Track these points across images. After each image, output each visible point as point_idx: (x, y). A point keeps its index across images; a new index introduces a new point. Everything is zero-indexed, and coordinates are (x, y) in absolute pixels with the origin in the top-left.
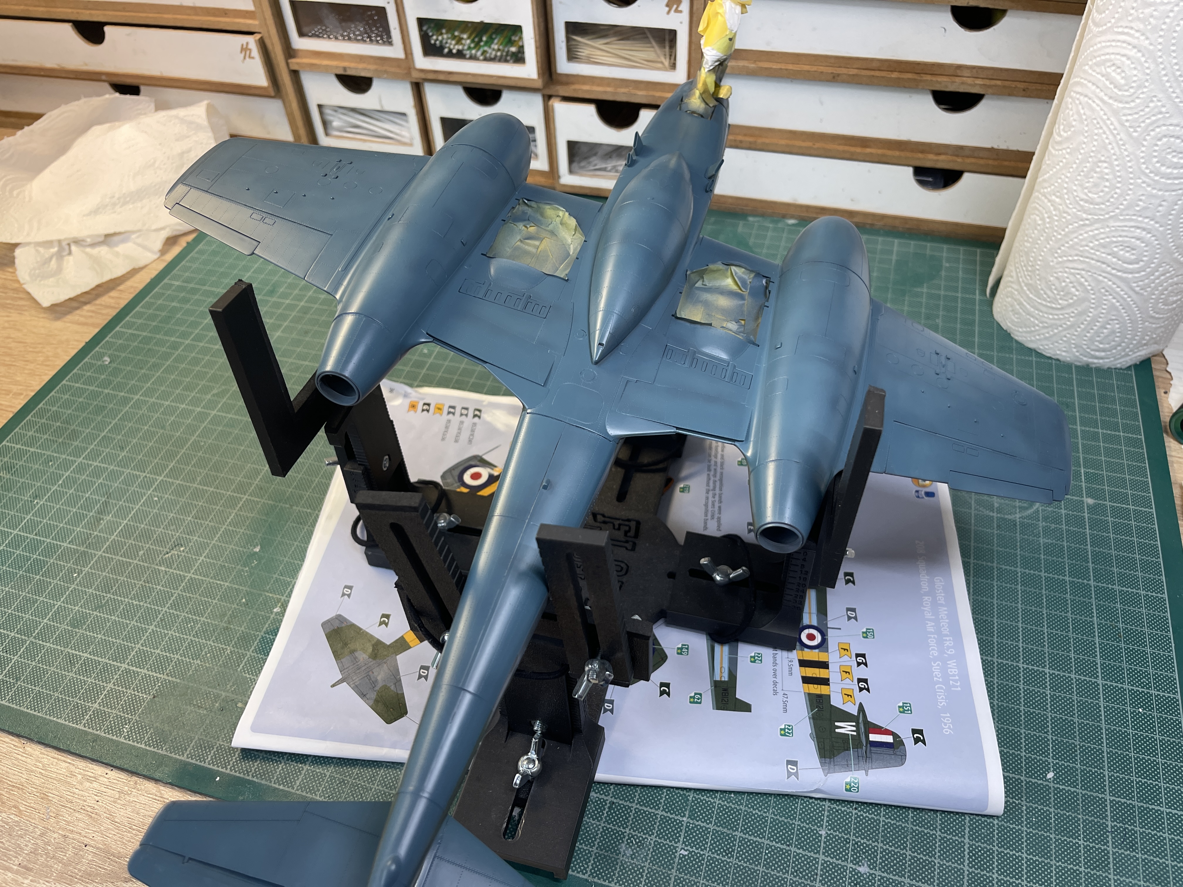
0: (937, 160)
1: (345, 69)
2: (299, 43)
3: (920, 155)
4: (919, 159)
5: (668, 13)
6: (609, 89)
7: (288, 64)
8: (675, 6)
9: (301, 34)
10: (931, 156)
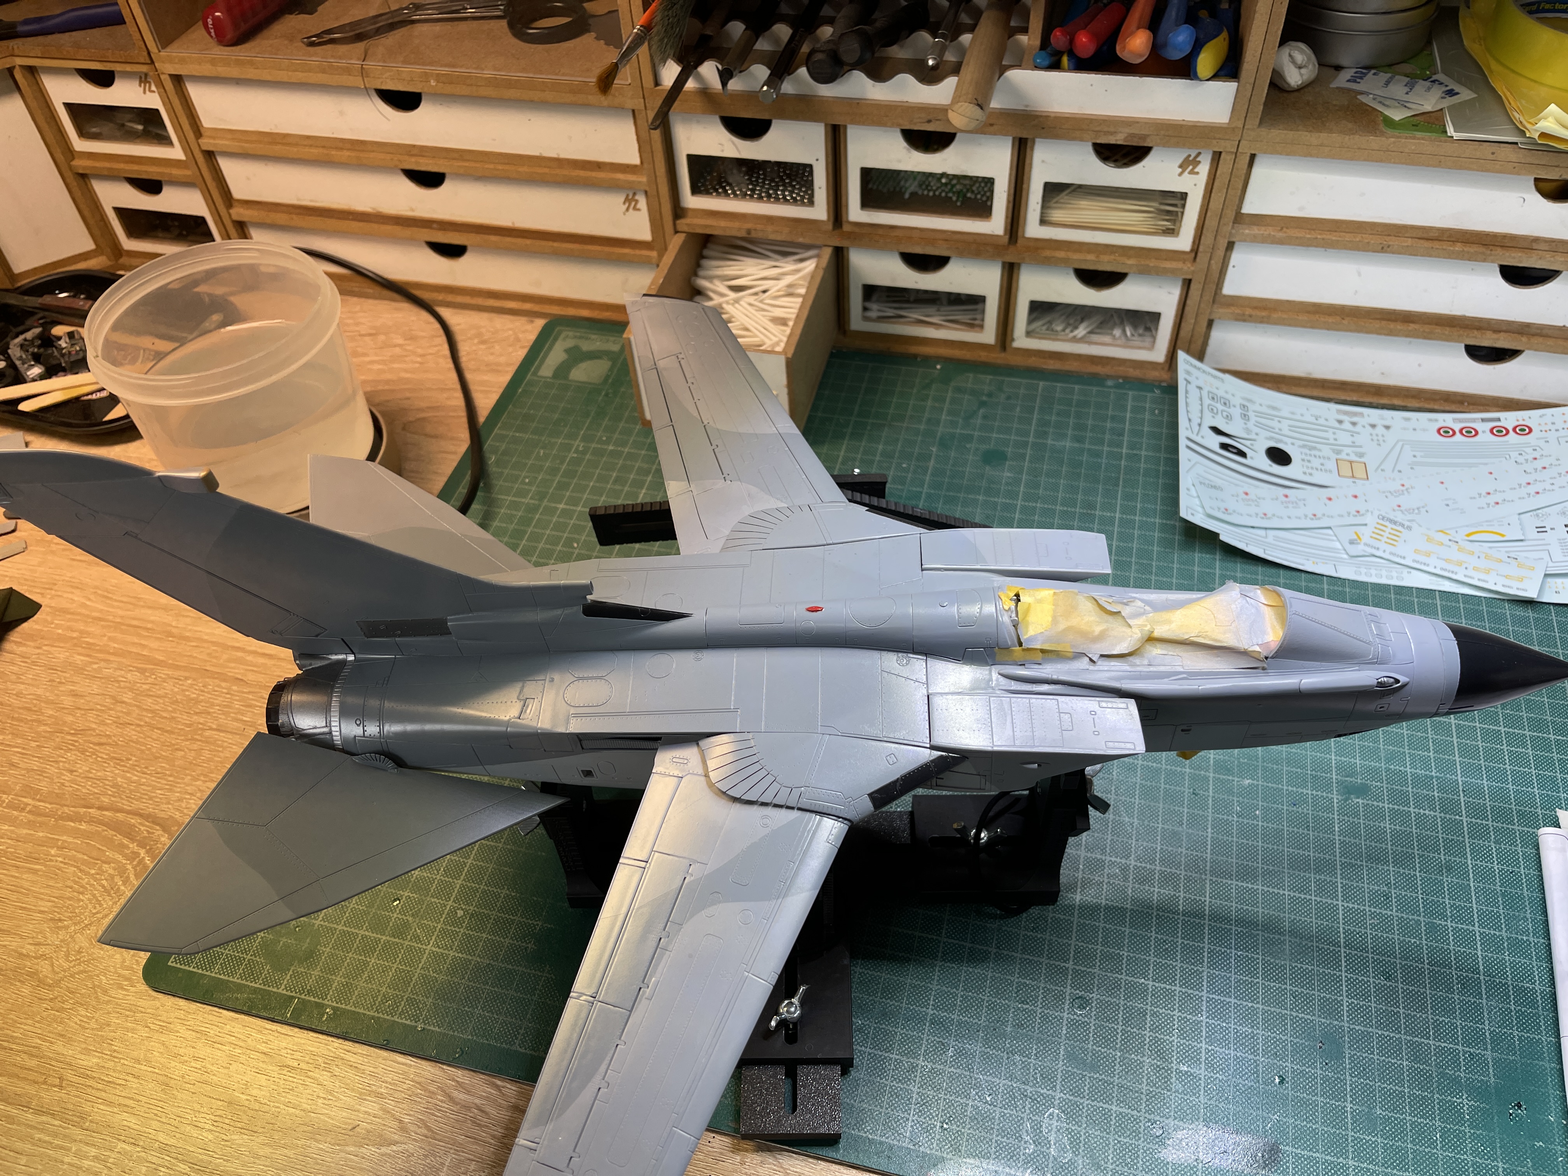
0: (1494, 340)
1: (749, 232)
2: (692, 201)
3: (1474, 333)
4: (1473, 337)
5: (1180, 174)
6: (1089, 256)
7: (675, 225)
8: (1191, 167)
9: (696, 190)
10: (1487, 334)
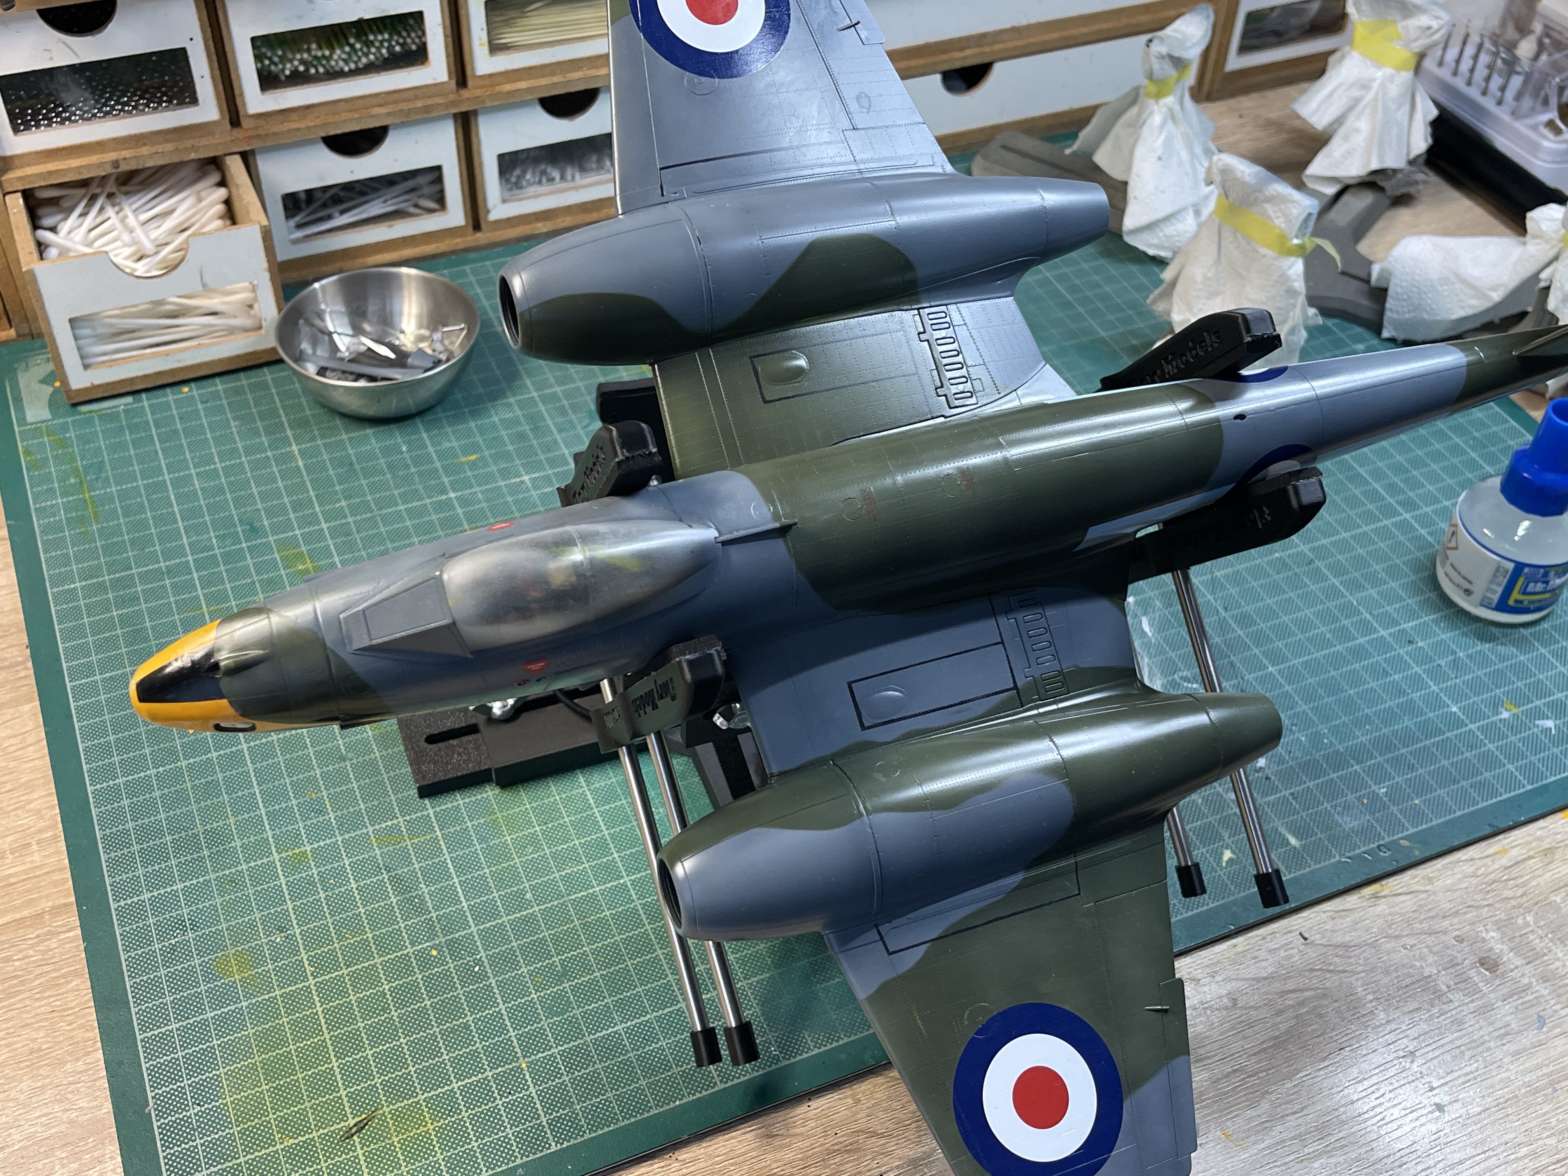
0: (966, 57)
2: (16, 144)
3: (945, 57)
4: (946, 61)
6: (557, 79)
9: (20, 126)
10: (957, 55)
